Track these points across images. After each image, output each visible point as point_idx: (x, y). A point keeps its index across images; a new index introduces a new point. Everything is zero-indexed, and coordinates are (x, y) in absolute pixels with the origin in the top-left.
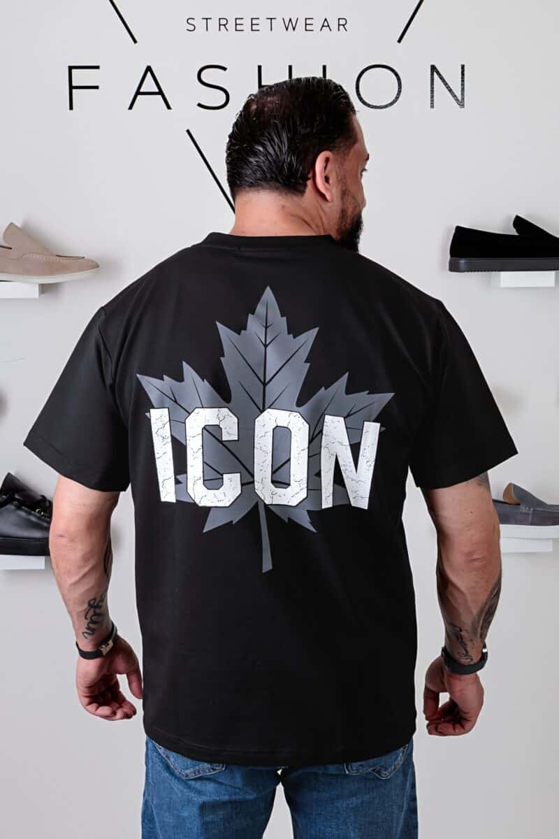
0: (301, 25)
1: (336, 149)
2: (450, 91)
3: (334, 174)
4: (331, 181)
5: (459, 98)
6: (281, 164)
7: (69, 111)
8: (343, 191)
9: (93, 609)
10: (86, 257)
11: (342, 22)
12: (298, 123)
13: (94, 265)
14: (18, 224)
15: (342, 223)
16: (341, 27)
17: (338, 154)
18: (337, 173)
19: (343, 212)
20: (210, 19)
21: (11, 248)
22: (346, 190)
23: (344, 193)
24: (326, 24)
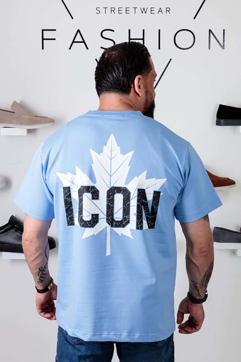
0: (149, 11)
1: (143, 73)
2: (218, 41)
3: (142, 84)
4: (141, 88)
5: (222, 45)
6: (119, 82)
7: (42, 50)
8: (146, 91)
9: (41, 272)
10: (48, 117)
11: (168, 9)
12: (126, 63)
13: (52, 121)
14: (18, 102)
15: (146, 105)
16: (167, 12)
17: (144, 76)
18: (143, 84)
19: (147, 101)
20: (107, 8)
21: (14, 113)
22: (147, 91)
23: (147, 92)
24: (160, 10)
